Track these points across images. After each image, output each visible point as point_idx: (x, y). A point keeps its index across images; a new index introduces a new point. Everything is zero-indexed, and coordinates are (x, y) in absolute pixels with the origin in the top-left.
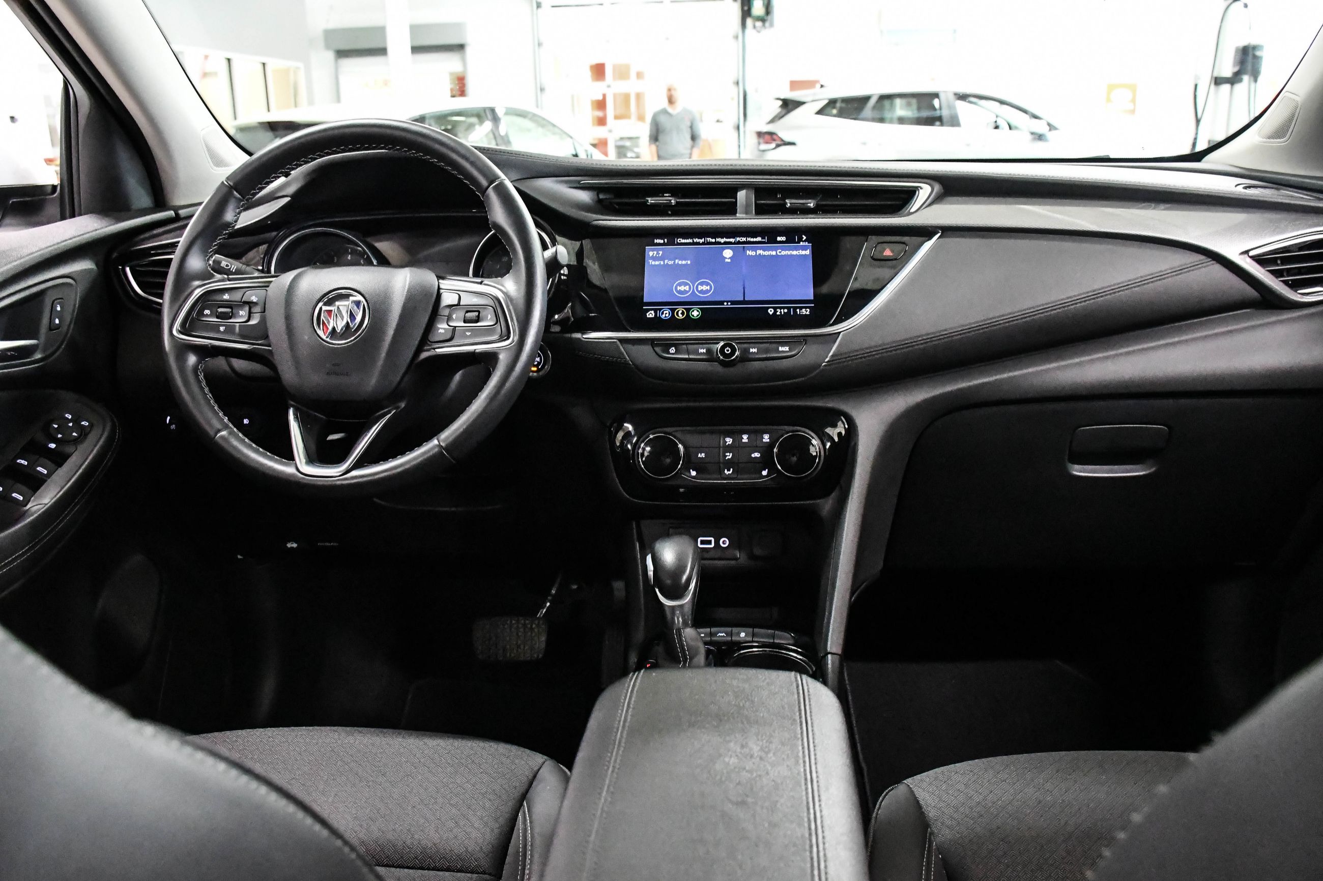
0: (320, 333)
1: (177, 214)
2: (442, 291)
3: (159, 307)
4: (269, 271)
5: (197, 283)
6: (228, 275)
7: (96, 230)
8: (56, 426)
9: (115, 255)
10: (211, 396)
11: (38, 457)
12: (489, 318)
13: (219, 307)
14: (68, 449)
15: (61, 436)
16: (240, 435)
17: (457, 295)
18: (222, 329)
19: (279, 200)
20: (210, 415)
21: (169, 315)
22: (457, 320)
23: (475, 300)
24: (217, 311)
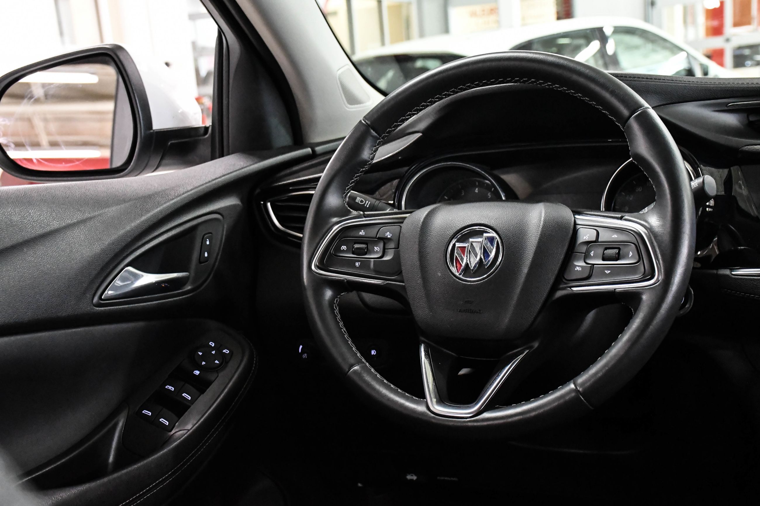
0: (454, 270)
1: (313, 151)
2: (578, 227)
3: (299, 241)
4: (399, 207)
5: (335, 220)
6: (363, 212)
7: (242, 168)
8: (200, 354)
9: (258, 191)
10: (345, 330)
11: (184, 383)
12: (630, 256)
13: (355, 243)
14: (211, 376)
15: (205, 363)
16: (373, 370)
17: (595, 231)
18: (357, 264)
19: (411, 135)
20: (344, 349)
21: (308, 250)
22: (595, 257)
23: (615, 236)
24: (353, 247)
